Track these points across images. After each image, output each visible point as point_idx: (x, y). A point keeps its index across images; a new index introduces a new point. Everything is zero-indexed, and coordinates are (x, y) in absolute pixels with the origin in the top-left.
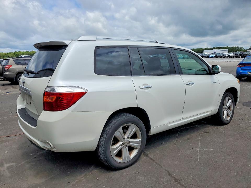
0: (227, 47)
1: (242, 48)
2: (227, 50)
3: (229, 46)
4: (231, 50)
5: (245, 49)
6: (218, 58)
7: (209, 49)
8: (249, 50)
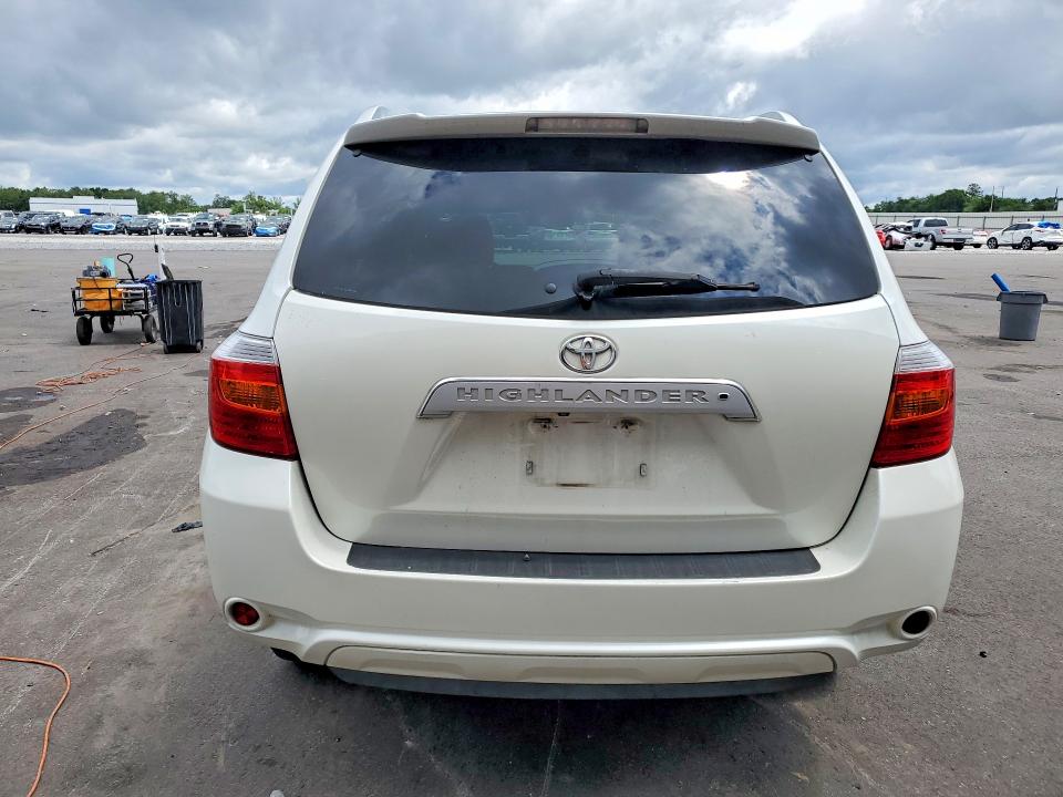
0: (131, 190)
1: (188, 198)
2: (134, 202)
3: (136, 189)
4: (148, 204)
5: (200, 203)
6: (130, 234)
7: (54, 196)
8: (213, 207)
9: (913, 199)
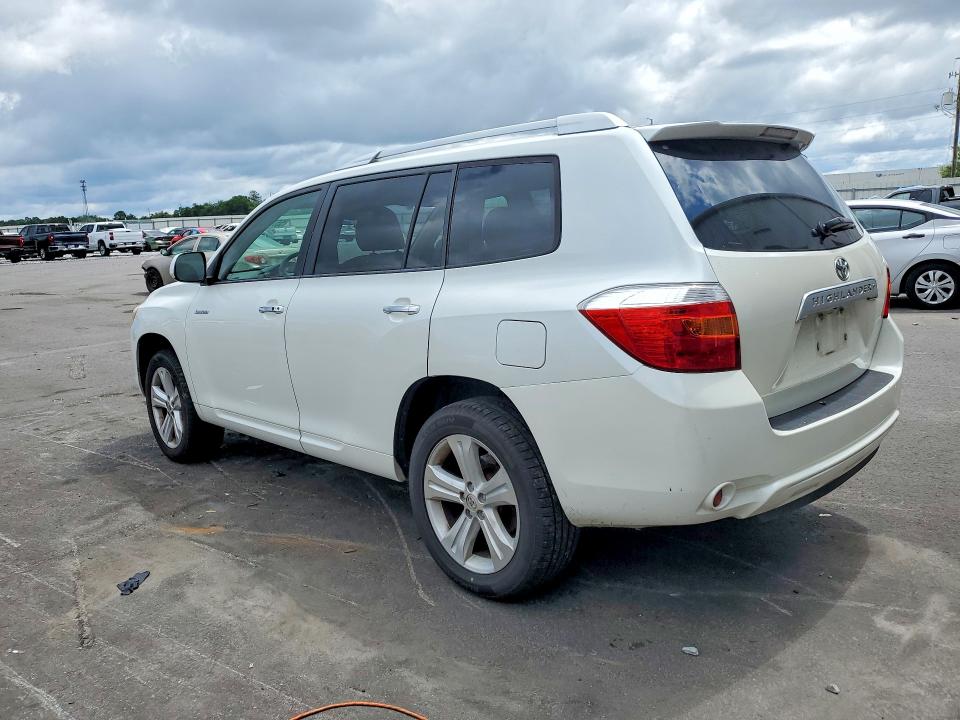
9: (206, 204)
